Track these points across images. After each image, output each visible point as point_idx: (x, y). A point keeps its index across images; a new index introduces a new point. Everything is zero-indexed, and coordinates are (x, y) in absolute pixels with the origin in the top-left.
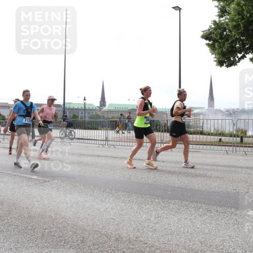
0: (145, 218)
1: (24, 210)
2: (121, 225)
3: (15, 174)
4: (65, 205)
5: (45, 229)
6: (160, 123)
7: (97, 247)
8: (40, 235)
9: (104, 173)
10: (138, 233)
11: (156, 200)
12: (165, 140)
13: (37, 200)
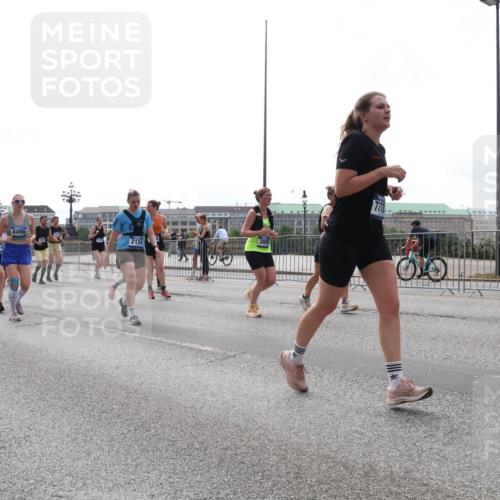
0: (425, 432)
1: (186, 411)
2: (376, 446)
3: (170, 341)
4: (265, 403)
5: (226, 449)
6: (457, 238)
7: (326, 487)
8: (216, 460)
9: (343, 340)
10: (409, 463)
11: (448, 397)
12: (468, 274)
13: (212, 392)
